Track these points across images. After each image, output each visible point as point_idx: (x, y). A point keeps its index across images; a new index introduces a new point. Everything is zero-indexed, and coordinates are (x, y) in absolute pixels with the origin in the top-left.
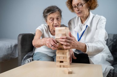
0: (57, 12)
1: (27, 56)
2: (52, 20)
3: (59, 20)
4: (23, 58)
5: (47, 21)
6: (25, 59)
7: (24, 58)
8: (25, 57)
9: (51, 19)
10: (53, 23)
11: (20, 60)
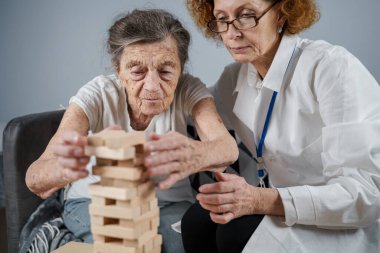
0: (163, 43)
1: (42, 210)
2: (137, 73)
3: (166, 77)
4: (28, 217)
5: (118, 70)
6: (33, 225)
7: (32, 218)
8: (36, 213)
9: (135, 69)
10: (139, 84)
11: (16, 228)
